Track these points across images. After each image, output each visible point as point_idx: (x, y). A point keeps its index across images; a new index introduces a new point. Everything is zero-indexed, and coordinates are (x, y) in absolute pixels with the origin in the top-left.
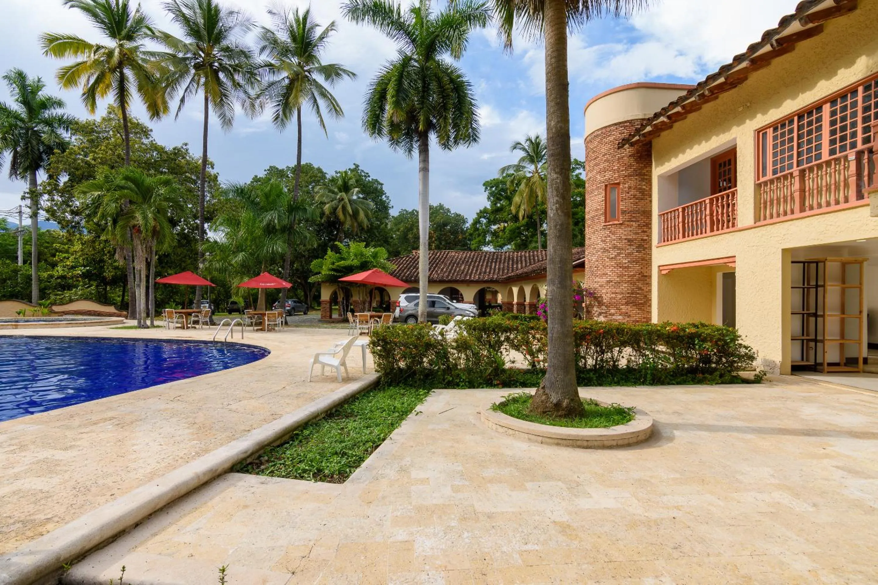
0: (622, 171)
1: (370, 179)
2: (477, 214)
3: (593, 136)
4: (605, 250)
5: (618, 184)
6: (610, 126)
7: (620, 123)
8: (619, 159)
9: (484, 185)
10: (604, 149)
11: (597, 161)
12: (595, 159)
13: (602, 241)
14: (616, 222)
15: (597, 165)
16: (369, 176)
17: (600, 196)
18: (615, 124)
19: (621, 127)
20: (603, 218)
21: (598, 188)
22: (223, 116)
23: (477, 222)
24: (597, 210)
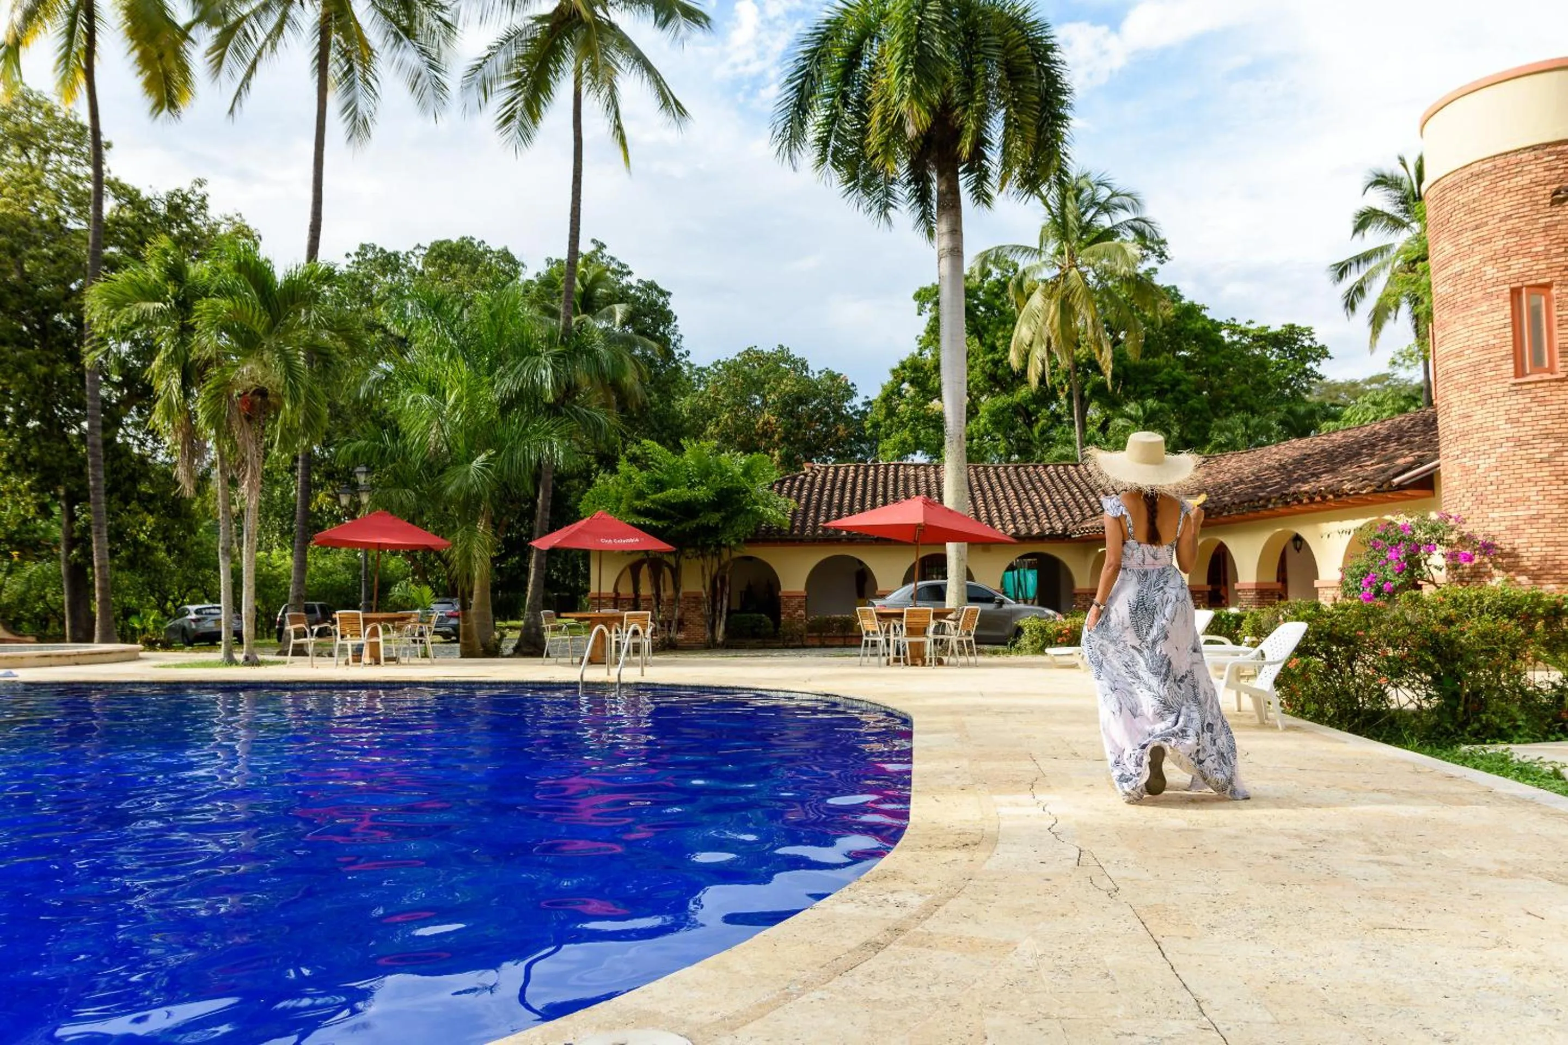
0: (1558, 255)
1: (633, 280)
2: (894, 371)
3: (1466, 174)
4: (1519, 443)
5: (1548, 286)
6: (1516, 151)
7: (1547, 145)
8: (1546, 228)
9: (918, 296)
10: (1503, 206)
11: (1484, 232)
12: (1477, 227)
13: (1509, 421)
14: (1547, 376)
15: (1482, 241)
16: (630, 273)
17: (1498, 316)
18: (1534, 148)
19: (1550, 154)
20: (1509, 367)
21: (1488, 296)
22: (350, 109)
23: (891, 395)
24: (1486, 348)
